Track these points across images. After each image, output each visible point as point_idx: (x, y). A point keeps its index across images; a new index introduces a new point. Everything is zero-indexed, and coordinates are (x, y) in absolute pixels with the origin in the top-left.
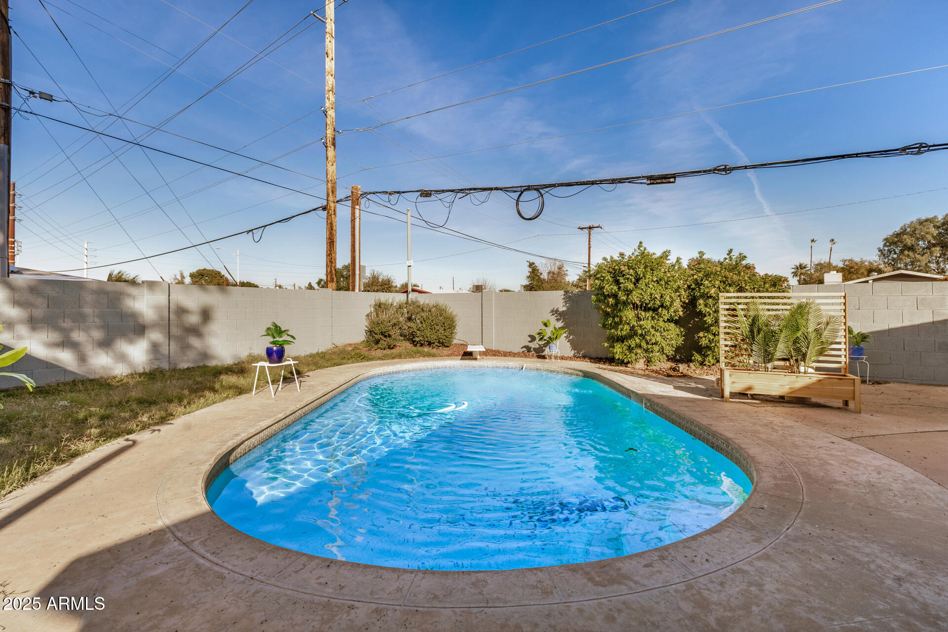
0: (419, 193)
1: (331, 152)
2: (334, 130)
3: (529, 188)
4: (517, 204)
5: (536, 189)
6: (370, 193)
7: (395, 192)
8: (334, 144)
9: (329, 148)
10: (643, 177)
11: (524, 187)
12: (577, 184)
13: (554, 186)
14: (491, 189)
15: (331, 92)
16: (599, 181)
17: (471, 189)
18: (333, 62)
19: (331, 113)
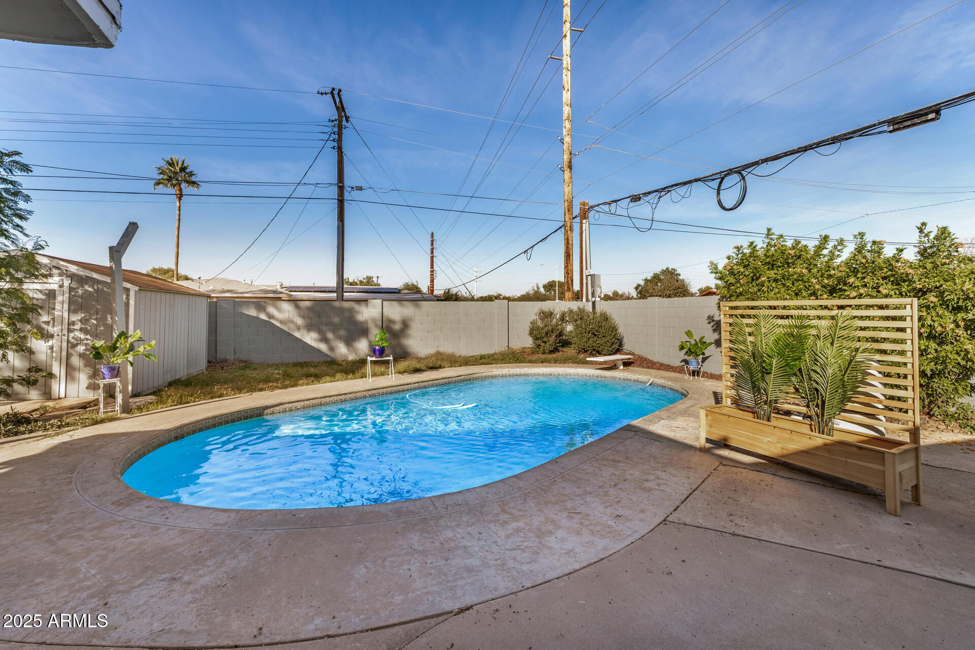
0: (629, 199)
1: (567, 174)
2: (571, 154)
3: (730, 172)
4: (718, 193)
5: (736, 172)
6: (595, 206)
7: (612, 201)
8: (570, 167)
9: (566, 172)
10: (880, 123)
11: (724, 172)
12: (786, 154)
13: (756, 163)
14: (690, 182)
15: (567, 121)
16: (814, 144)
17: (672, 186)
18: (569, 93)
19: (567, 139)
